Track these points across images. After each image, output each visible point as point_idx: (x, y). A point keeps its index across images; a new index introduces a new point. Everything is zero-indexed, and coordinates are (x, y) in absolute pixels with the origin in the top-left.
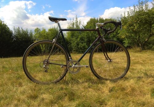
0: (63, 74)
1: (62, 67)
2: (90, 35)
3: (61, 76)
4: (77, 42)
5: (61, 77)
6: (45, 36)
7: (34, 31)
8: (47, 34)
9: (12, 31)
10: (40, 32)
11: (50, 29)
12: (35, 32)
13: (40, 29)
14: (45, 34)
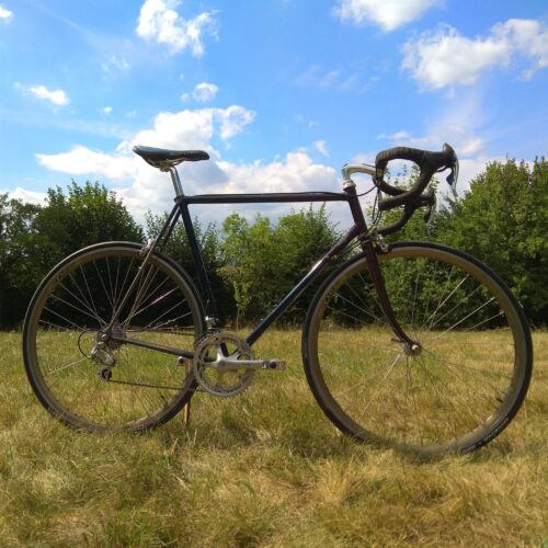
0: (177, 397)
1: (181, 361)
3: (170, 400)
4: (414, 275)
5: (166, 407)
6: (263, 246)
7: (222, 227)
8: (272, 239)
9: (141, 231)
10: (243, 233)
11: (285, 219)
12: (226, 230)
13: (244, 220)
14: (266, 240)
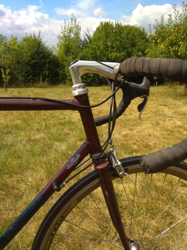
2: (99, 54)
6: (15, 50)
8: (19, 47)
10: (5, 43)
13: (5, 37)
